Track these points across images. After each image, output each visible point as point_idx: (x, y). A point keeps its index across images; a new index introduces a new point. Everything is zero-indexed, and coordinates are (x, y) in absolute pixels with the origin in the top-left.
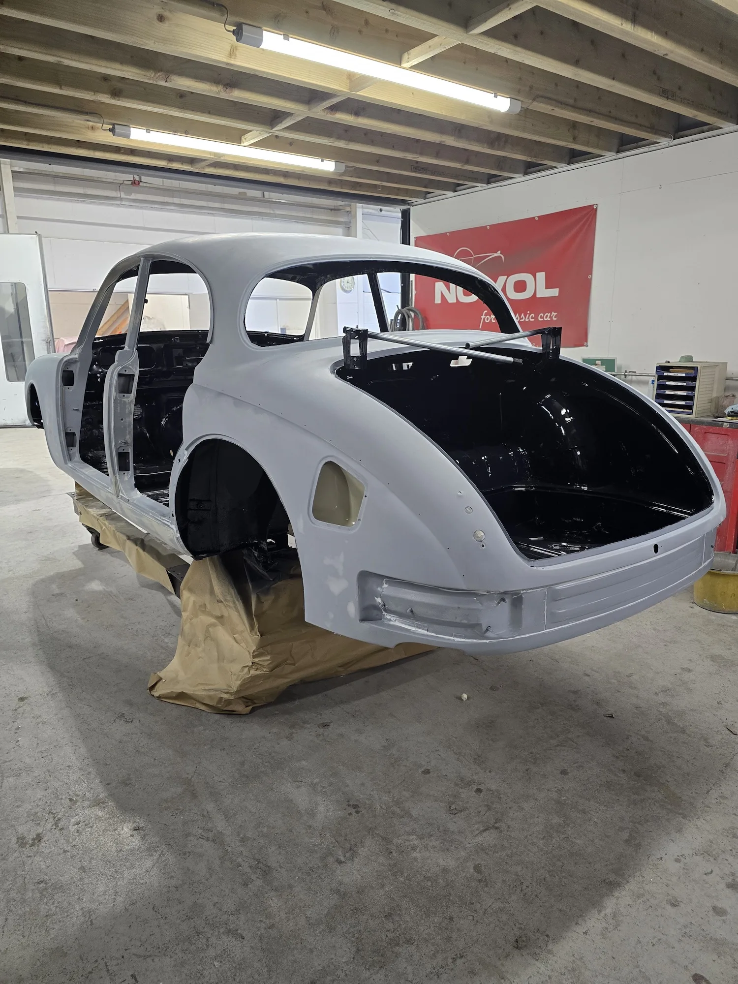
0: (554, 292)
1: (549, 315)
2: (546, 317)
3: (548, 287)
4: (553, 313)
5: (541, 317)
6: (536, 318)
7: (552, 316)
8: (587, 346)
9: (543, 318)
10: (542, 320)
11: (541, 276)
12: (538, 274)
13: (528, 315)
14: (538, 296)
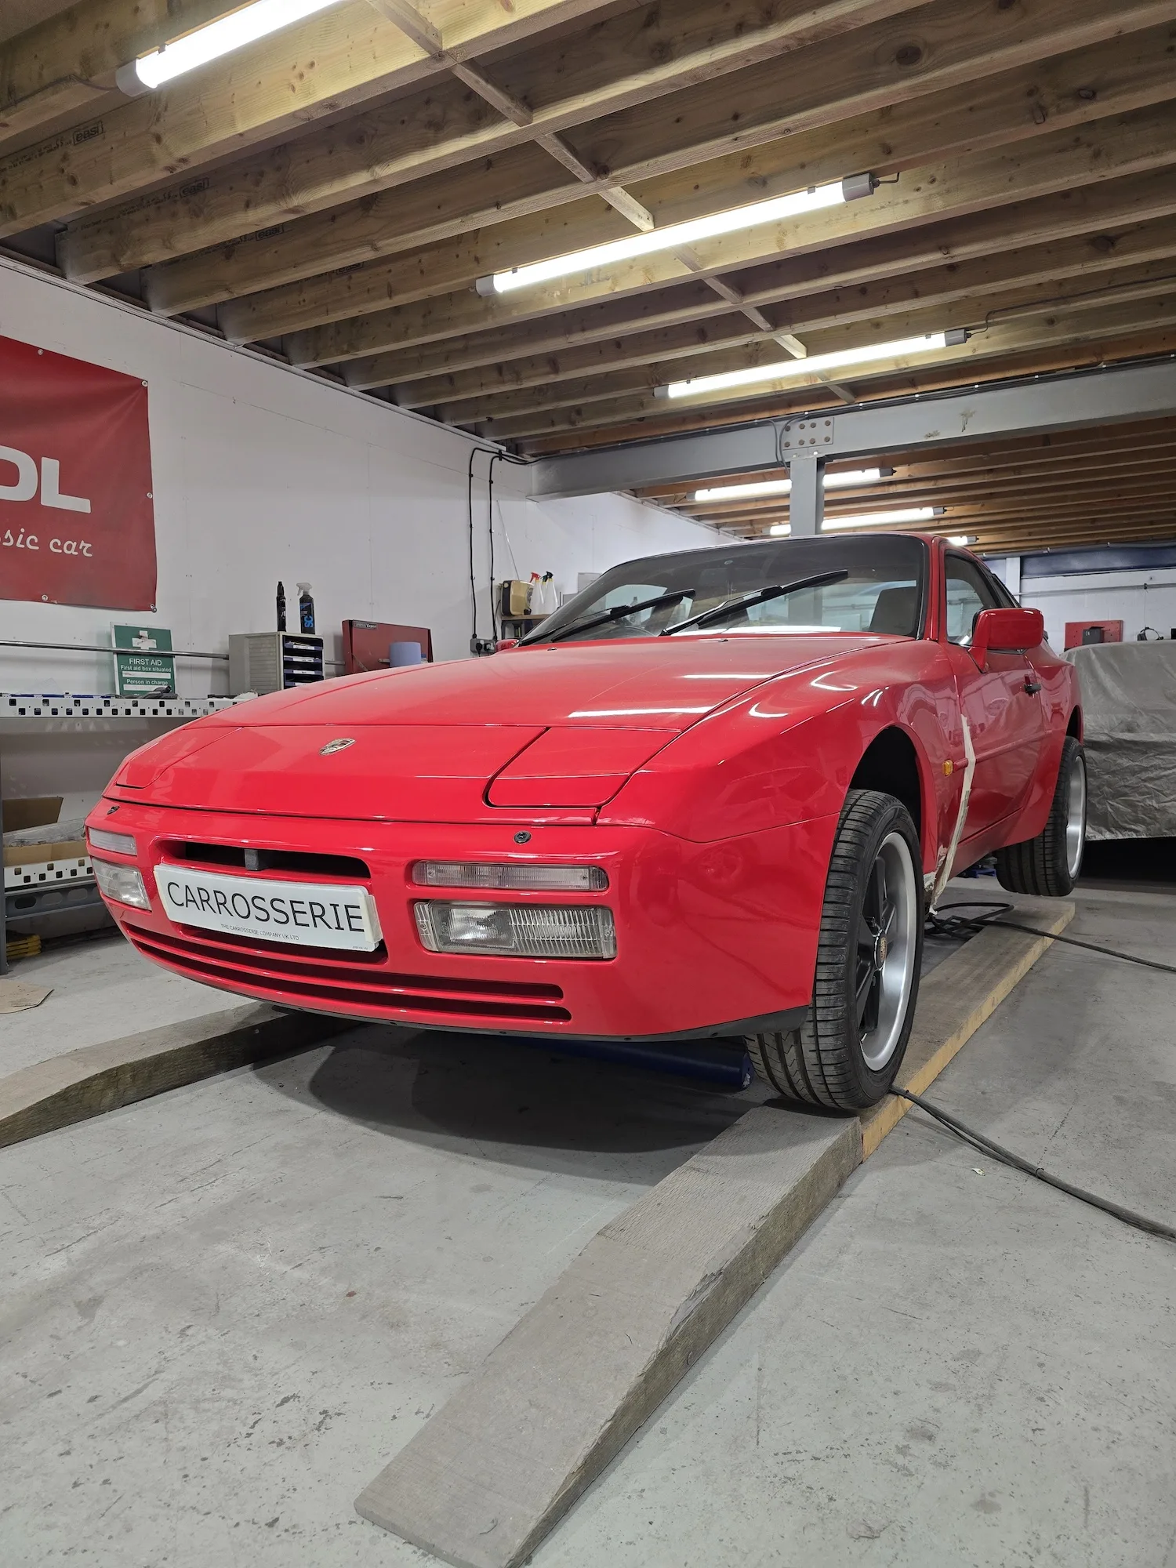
0: (83, 505)
1: (74, 545)
2: (69, 547)
3: (64, 489)
4: (83, 544)
5: (55, 546)
6: (43, 544)
7: (81, 548)
8: (154, 611)
9: (61, 547)
10: (60, 551)
11: (51, 466)
12: (46, 462)
13: (21, 536)
14: (46, 501)
